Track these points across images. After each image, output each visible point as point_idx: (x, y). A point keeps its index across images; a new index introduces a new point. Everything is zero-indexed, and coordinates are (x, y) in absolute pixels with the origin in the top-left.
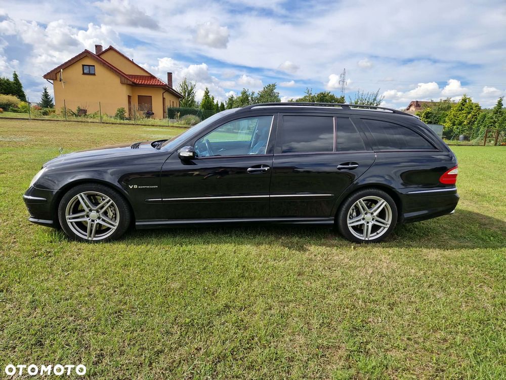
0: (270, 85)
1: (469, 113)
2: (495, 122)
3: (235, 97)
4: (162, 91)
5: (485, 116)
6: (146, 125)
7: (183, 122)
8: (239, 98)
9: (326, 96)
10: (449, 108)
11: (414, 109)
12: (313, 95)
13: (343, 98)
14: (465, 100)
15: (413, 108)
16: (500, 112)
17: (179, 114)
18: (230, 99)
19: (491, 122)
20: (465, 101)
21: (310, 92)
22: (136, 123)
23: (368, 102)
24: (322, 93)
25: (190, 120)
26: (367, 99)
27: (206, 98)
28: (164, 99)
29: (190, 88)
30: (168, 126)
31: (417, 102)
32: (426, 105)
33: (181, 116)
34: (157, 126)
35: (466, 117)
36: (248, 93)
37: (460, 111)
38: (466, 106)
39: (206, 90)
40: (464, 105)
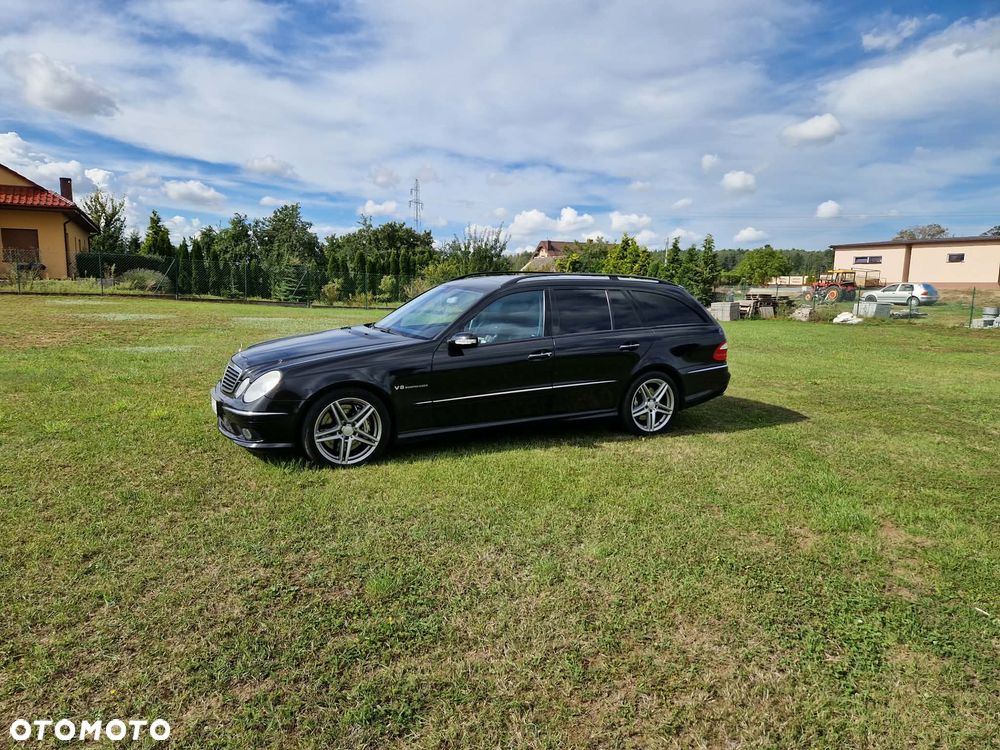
0: (286, 206)
1: (635, 262)
2: (672, 276)
3: (217, 231)
4: (63, 220)
5: (657, 267)
6: (48, 294)
7: (127, 284)
8: (226, 232)
9: (397, 231)
10: (604, 253)
11: (546, 255)
12: (373, 228)
13: (429, 234)
14: (626, 243)
15: (544, 253)
16: (677, 260)
17: (113, 267)
18: (203, 234)
19: (667, 276)
20: (628, 244)
21: (368, 223)
22: (22, 290)
23: (486, 244)
24: (390, 226)
25: (143, 279)
26: (485, 240)
27: (156, 233)
28: (66, 235)
29: (109, 210)
30: (103, 294)
31: (549, 242)
32: (567, 248)
33: (119, 273)
34: (74, 294)
35: (632, 269)
36: (247, 223)
37: (621, 258)
38: (629, 251)
39: (152, 215)
40: (625, 250)
